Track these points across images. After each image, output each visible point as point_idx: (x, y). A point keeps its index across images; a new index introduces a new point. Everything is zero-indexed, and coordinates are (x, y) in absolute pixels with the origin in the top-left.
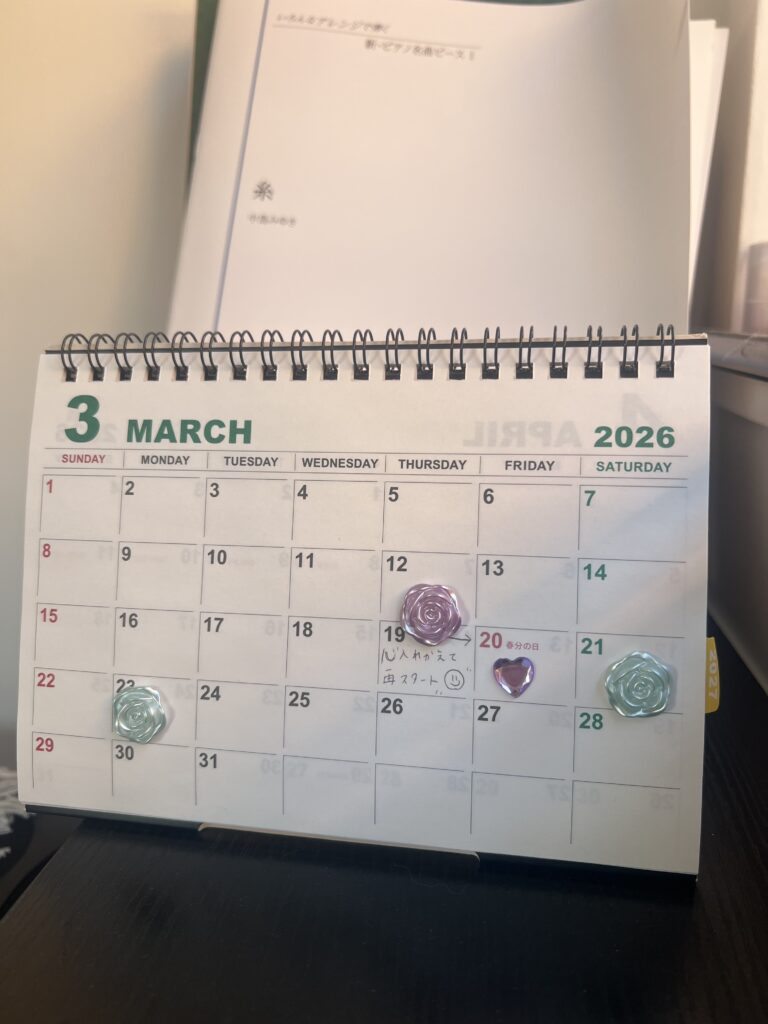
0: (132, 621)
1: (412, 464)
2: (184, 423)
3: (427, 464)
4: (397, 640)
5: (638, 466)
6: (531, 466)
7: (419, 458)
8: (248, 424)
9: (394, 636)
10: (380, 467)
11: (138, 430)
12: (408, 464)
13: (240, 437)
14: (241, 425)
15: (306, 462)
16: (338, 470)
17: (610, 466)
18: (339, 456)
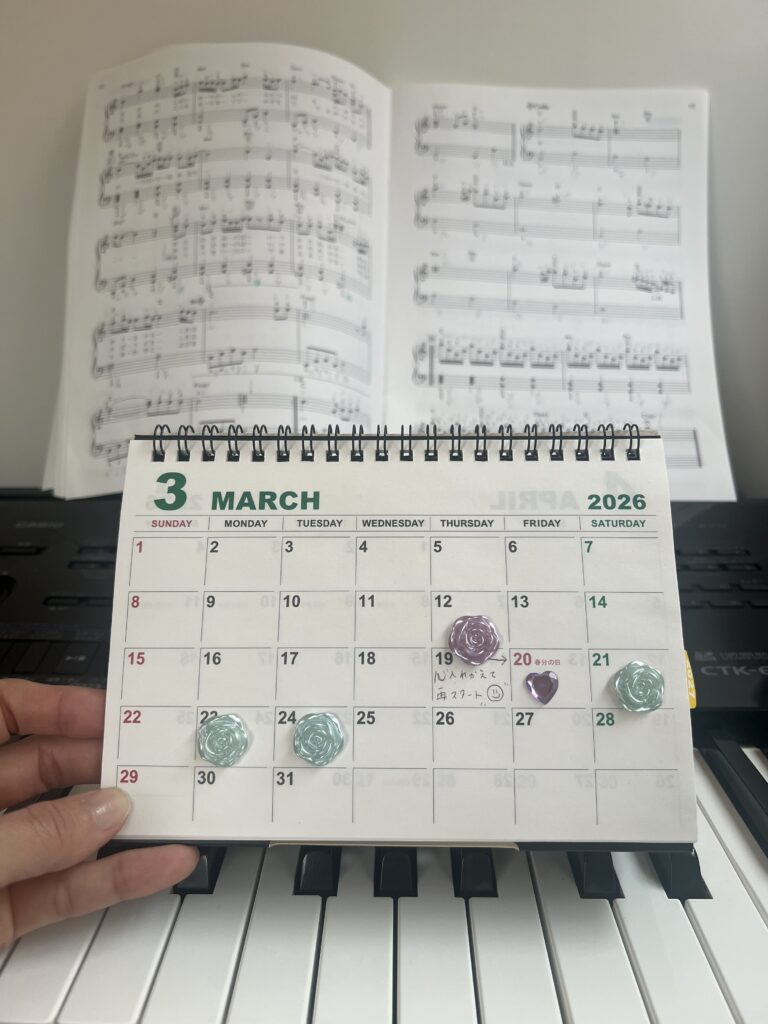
0: (216, 659)
1: (452, 523)
2: (262, 494)
3: (463, 523)
4: (446, 663)
5: (621, 523)
6: (543, 523)
7: (457, 519)
8: (317, 494)
9: (443, 660)
10: (425, 526)
11: (221, 500)
12: (448, 523)
13: (310, 505)
14: (310, 495)
15: (366, 523)
16: (392, 528)
17: (602, 524)
18: (392, 518)
